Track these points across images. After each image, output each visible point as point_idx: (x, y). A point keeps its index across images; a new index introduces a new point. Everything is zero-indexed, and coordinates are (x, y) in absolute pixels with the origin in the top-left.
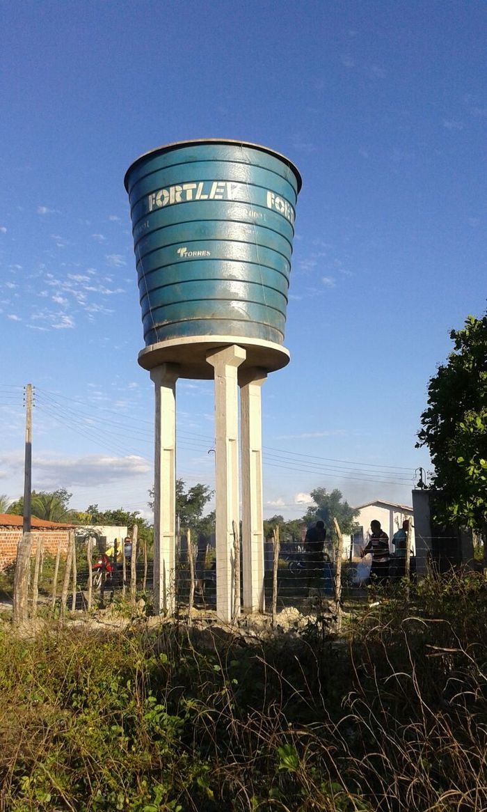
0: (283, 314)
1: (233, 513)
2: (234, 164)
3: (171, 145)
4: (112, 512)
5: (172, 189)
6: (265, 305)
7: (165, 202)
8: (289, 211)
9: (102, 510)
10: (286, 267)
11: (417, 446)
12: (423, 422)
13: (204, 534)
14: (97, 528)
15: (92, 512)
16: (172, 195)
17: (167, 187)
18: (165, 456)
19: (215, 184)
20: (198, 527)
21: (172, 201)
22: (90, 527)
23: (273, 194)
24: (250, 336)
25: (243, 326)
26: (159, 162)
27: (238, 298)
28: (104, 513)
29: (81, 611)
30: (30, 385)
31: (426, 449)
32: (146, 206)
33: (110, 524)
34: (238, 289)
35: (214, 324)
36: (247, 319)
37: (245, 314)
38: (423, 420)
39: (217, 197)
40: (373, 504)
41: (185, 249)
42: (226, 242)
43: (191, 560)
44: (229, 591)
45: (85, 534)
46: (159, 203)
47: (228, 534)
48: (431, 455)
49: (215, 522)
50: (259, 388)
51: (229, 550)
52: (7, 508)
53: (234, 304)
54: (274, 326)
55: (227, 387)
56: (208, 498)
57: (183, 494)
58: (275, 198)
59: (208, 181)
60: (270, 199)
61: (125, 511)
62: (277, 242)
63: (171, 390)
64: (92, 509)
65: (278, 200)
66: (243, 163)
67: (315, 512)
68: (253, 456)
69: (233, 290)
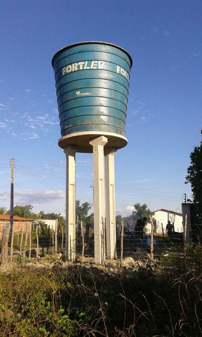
0: (124, 122)
1: (102, 214)
2: (102, 53)
3: (73, 44)
4: (50, 214)
5: (73, 65)
6: (116, 118)
7: (70, 71)
8: (127, 75)
9: (46, 213)
10: (126, 101)
11: (186, 183)
12: (188, 172)
13: (88, 223)
14: (43, 221)
15: (42, 214)
16: (74, 67)
17: (71, 64)
18: (71, 188)
19: (93, 62)
20: (86, 220)
21: (73, 70)
22: (40, 220)
23: (120, 67)
24: (110, 132)
25: (106, 127)
26: (67, 52)
27: (104, 114)
28: (46, 214)
29: (33, 258)
30: (13, 158)
31: (190, 184)
32: (61, 73)
33: (49, 219)
34: (104, 110)
35: (93, 126)
36: (108, 124)
37: (107, 122)
38: (188, 171)
39: (94, 68)
40: (161, 210)
41: (79, 92)
42: (98, 88)
43: (83, 235)
44: (100, 249)
45: (38, 223)
46: (67, 71)
47: (100, 223)
48: (192, 187)
49: (93, 218)
50: (113, 156)
51: (100, 231)
52: (6, 212)
53: (102, 117)
54: (120, 127)
55: (99, 155)
56: (90, 208)
57: (80, 206)
58: (121, 68)
59: (90, 61)
60: (118, 69)
61: (55, 214)
62: (121, 89)
63: (73, 157)
64: (42, 213)
65: (122, 70)
66: (106, 52)
67: (135, 213)
68: (111, 187)
69: (101, 110)
